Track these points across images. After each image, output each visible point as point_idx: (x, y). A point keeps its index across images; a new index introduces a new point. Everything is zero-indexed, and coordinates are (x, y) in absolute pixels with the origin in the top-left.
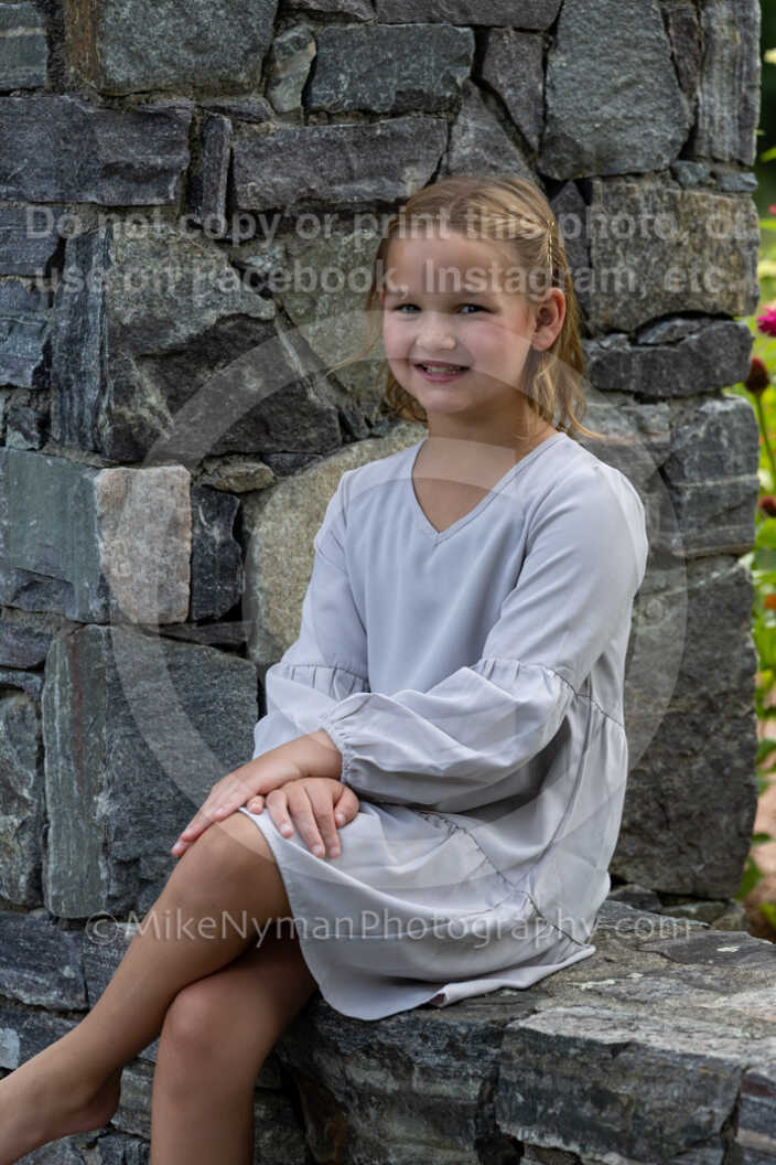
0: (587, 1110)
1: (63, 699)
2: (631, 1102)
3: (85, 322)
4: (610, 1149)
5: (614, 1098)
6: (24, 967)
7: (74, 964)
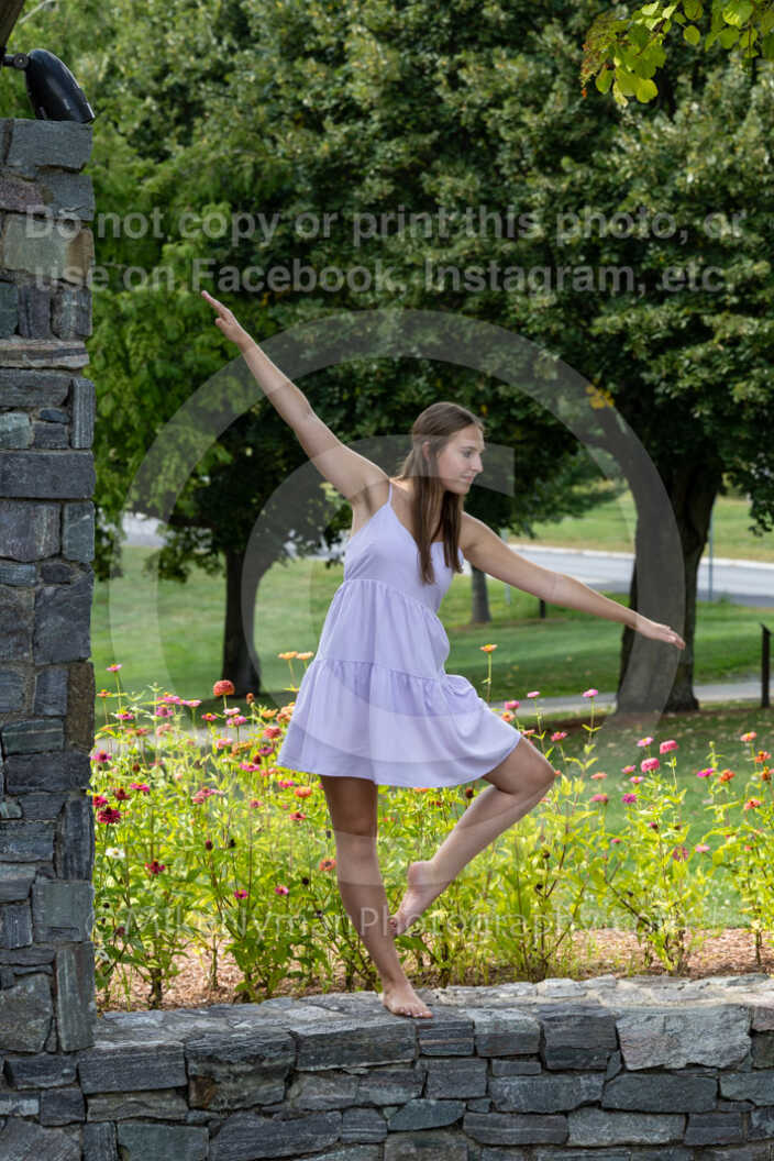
1: (70, 971)
2: (369, 1045)
4: (363, 1061)
5: (361, 1045)
6: (39, 1075)
7: (70, 1067)
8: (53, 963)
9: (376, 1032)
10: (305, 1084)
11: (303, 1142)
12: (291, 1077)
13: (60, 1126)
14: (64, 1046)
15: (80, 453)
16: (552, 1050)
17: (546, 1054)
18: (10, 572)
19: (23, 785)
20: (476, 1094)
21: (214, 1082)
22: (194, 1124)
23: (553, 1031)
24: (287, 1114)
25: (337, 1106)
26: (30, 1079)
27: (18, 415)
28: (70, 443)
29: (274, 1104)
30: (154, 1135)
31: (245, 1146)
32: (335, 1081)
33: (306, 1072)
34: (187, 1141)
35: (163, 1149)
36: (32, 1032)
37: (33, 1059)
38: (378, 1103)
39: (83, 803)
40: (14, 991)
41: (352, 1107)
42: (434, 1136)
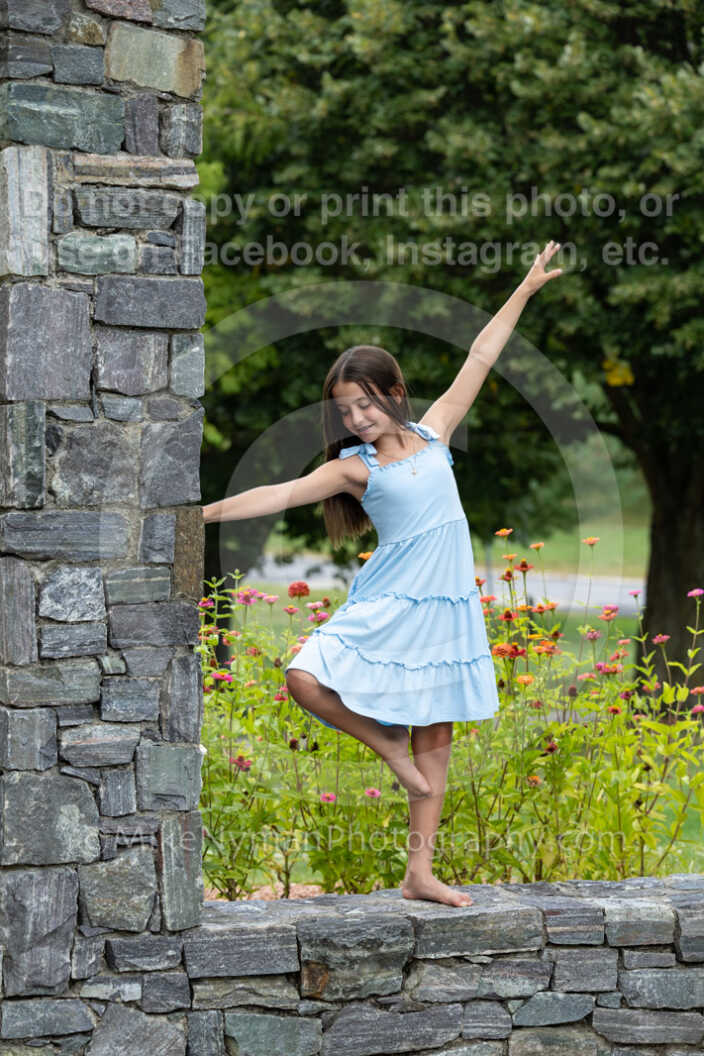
0: (469, 939)
1: (176, 842)
2: (493, 931)
3: (190, 692)
4: (486, 949)
5: (485, 932)
6: (141, 956)
7: (175, 949)
8: (158, 834)
9: (501, 918)
10: (424, 973)
11: (424, 1037)
12: (410, 966)
13: (163, 1014)
14: (169, 925)
15: (189, 279)
16: (688, 940)
17: (681, 944)
18: (115, 406)
19: (126, 638)
20: (606, 988)
21: (328, 969)
22: (306, 1015)
23: (689, 920)
24: (405, 1006)
25: (459, 998)
26: (131, 961)
27: (125, 236)
28: (179, 269)
29: (390, 995)
30: (264, 1026)
31: (361, 1040)
32: (456, 970)
33: (425, 960)
34: (299, 1034)
35: (273, 1042)
36: (135, 910)
37: (135, 940)
38: (502, 994)
39: (192, 659)
40: (116, 862)
41: (474, 999)
42: (561, 1033)
